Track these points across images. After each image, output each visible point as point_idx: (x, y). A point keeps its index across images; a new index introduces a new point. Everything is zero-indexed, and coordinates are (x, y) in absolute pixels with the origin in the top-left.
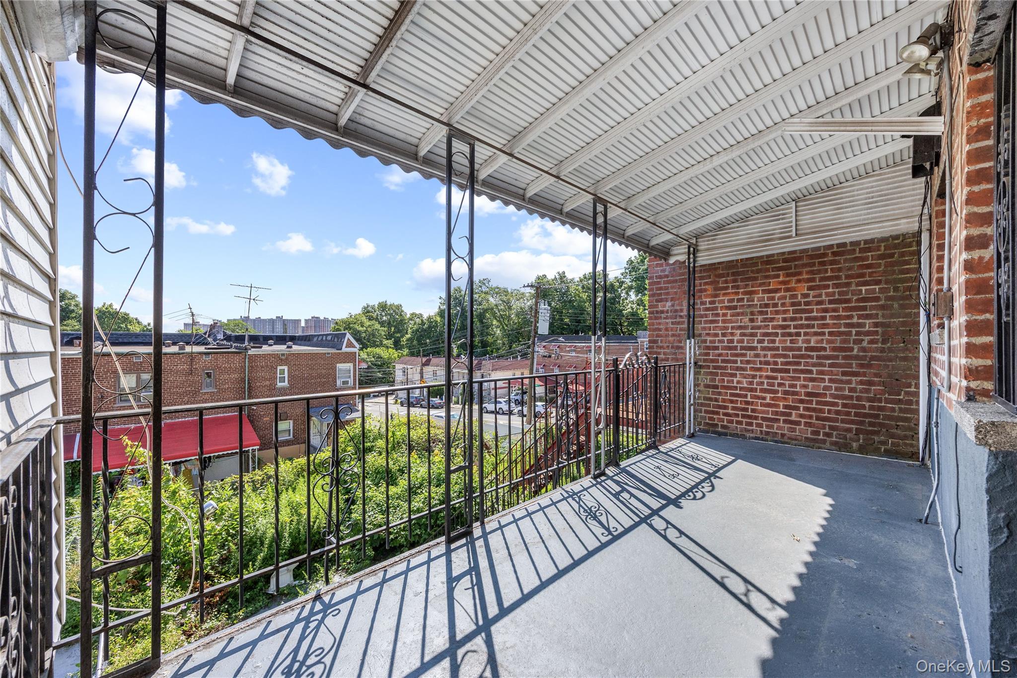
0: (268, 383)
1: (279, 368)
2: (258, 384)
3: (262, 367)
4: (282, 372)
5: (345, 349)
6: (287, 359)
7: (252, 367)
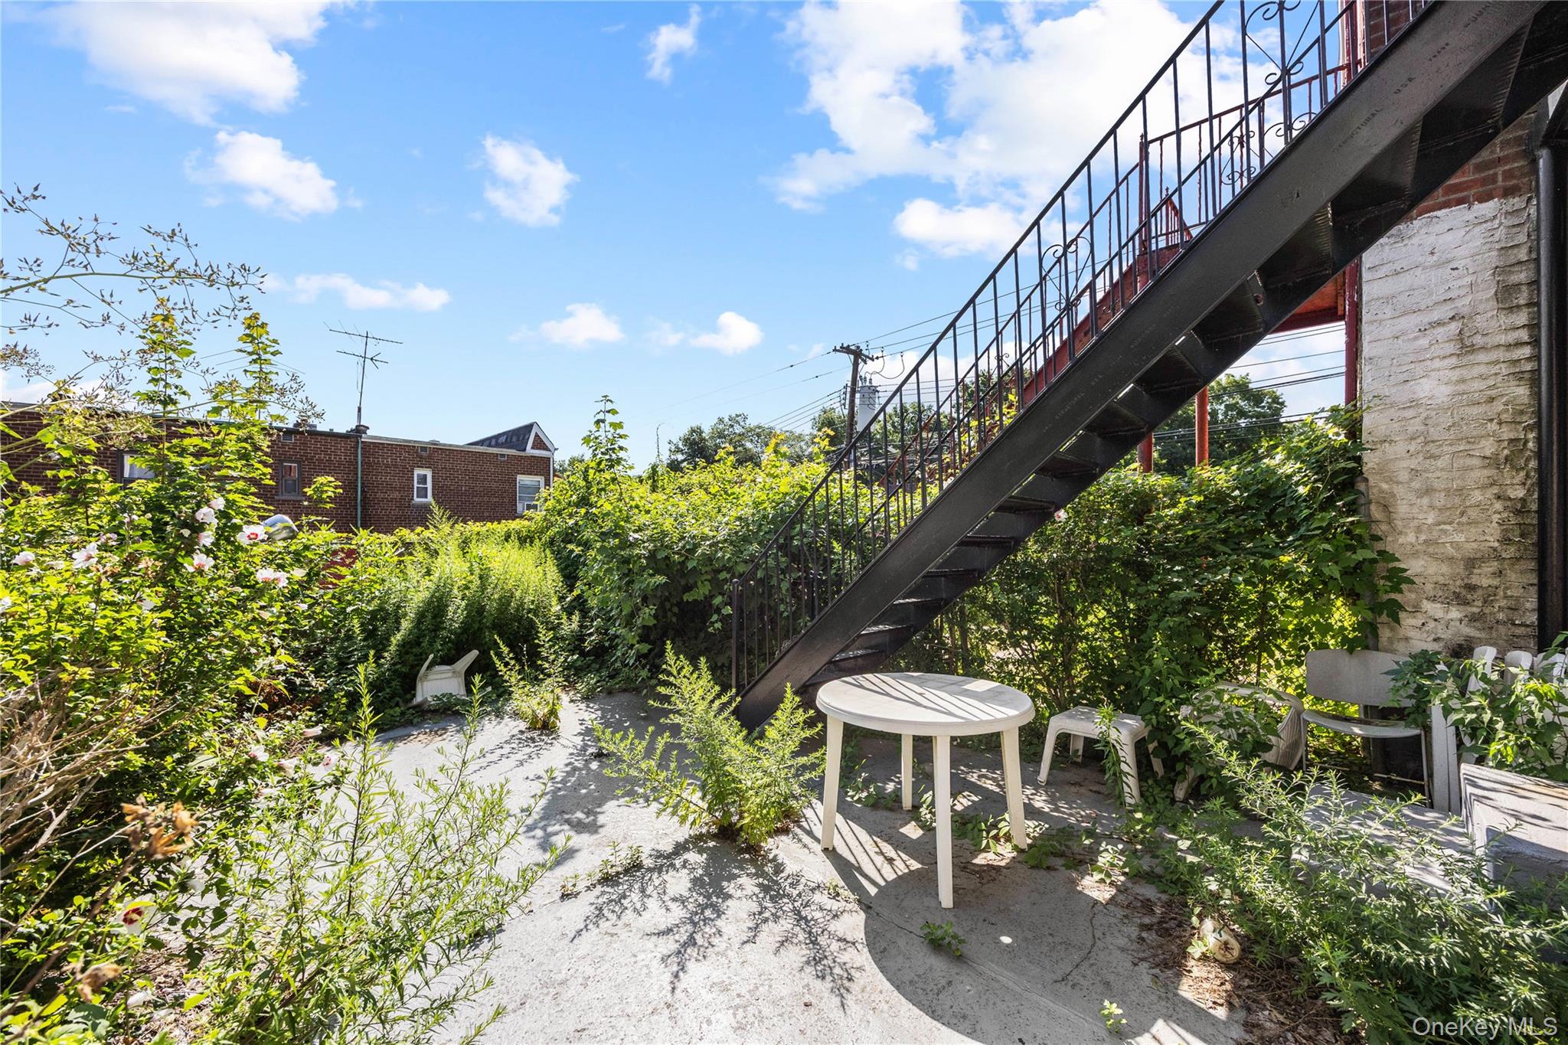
0: (397, 495)
1: (418, 472)
2: (380, 495)
3: (387, 466)
4: (423, 479)
5: (530, 451)
6: (430, 457)
7: (369, 464)
